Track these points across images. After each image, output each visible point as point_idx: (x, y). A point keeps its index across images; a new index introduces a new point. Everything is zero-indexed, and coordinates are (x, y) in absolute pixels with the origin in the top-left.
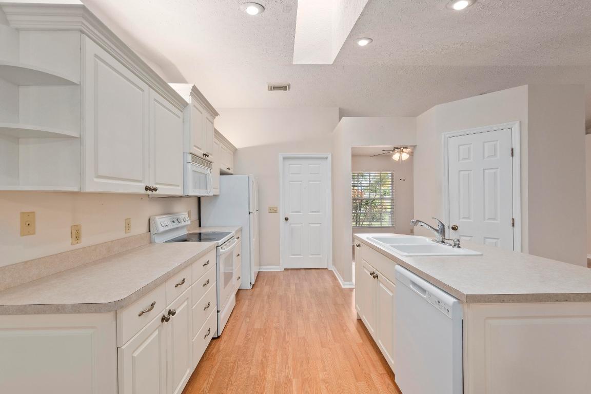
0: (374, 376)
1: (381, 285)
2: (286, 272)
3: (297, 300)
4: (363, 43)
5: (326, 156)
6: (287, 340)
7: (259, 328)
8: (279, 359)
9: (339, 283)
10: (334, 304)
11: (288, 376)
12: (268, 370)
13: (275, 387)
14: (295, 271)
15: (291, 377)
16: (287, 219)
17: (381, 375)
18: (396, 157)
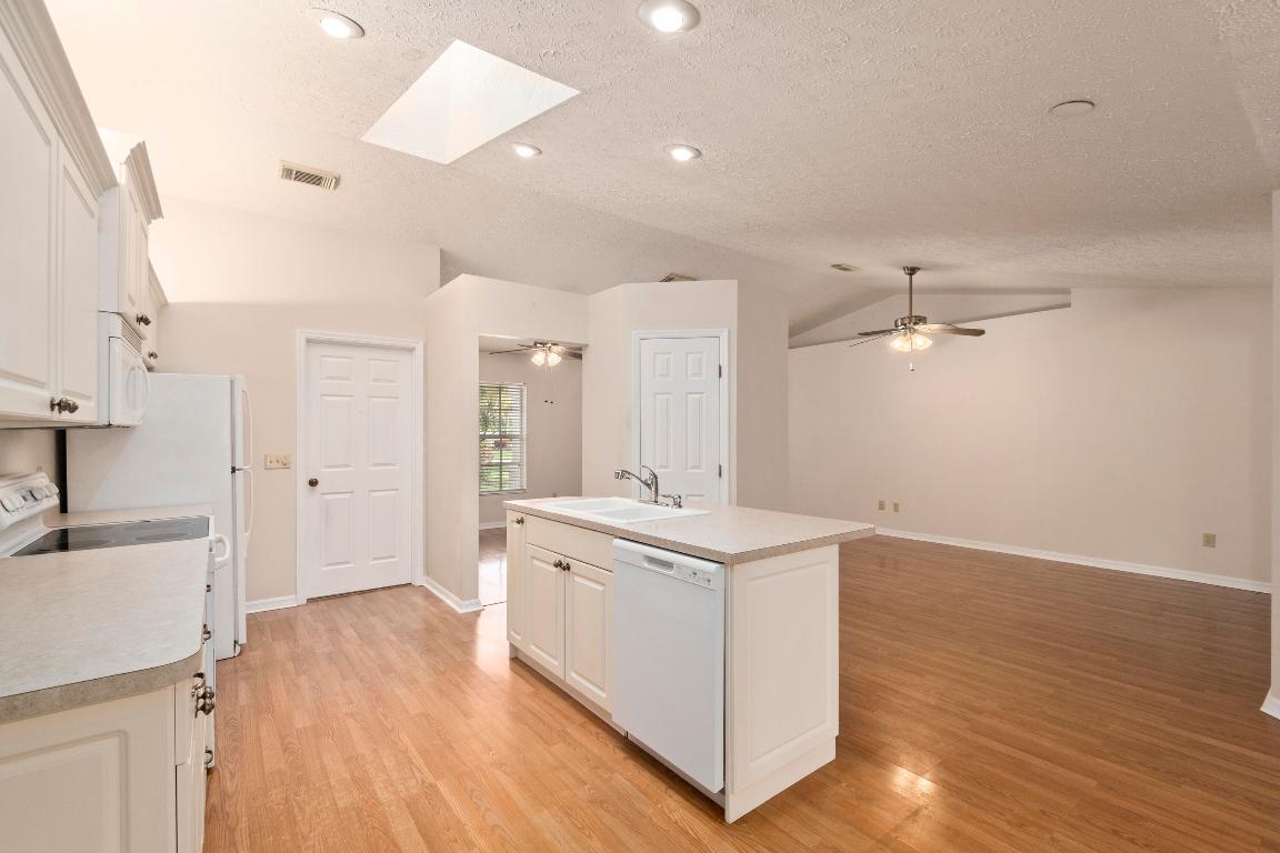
0: (572, 730)
1: (577, 579)
2: (314, 606)
3: (372, 655)
4: (525, 152)
5: (412, 345)
6: (389, 727)
7: (308, 724)
8: (389, 762)
9: (448, 606)
10: (457, 645)
11: (423, 782)
12: (376, 788)
13: (409, 807)
14: (339, 601)
15: (431, 779)
16: (313, 483)
17: (580, 725)
18: (538, 358)
